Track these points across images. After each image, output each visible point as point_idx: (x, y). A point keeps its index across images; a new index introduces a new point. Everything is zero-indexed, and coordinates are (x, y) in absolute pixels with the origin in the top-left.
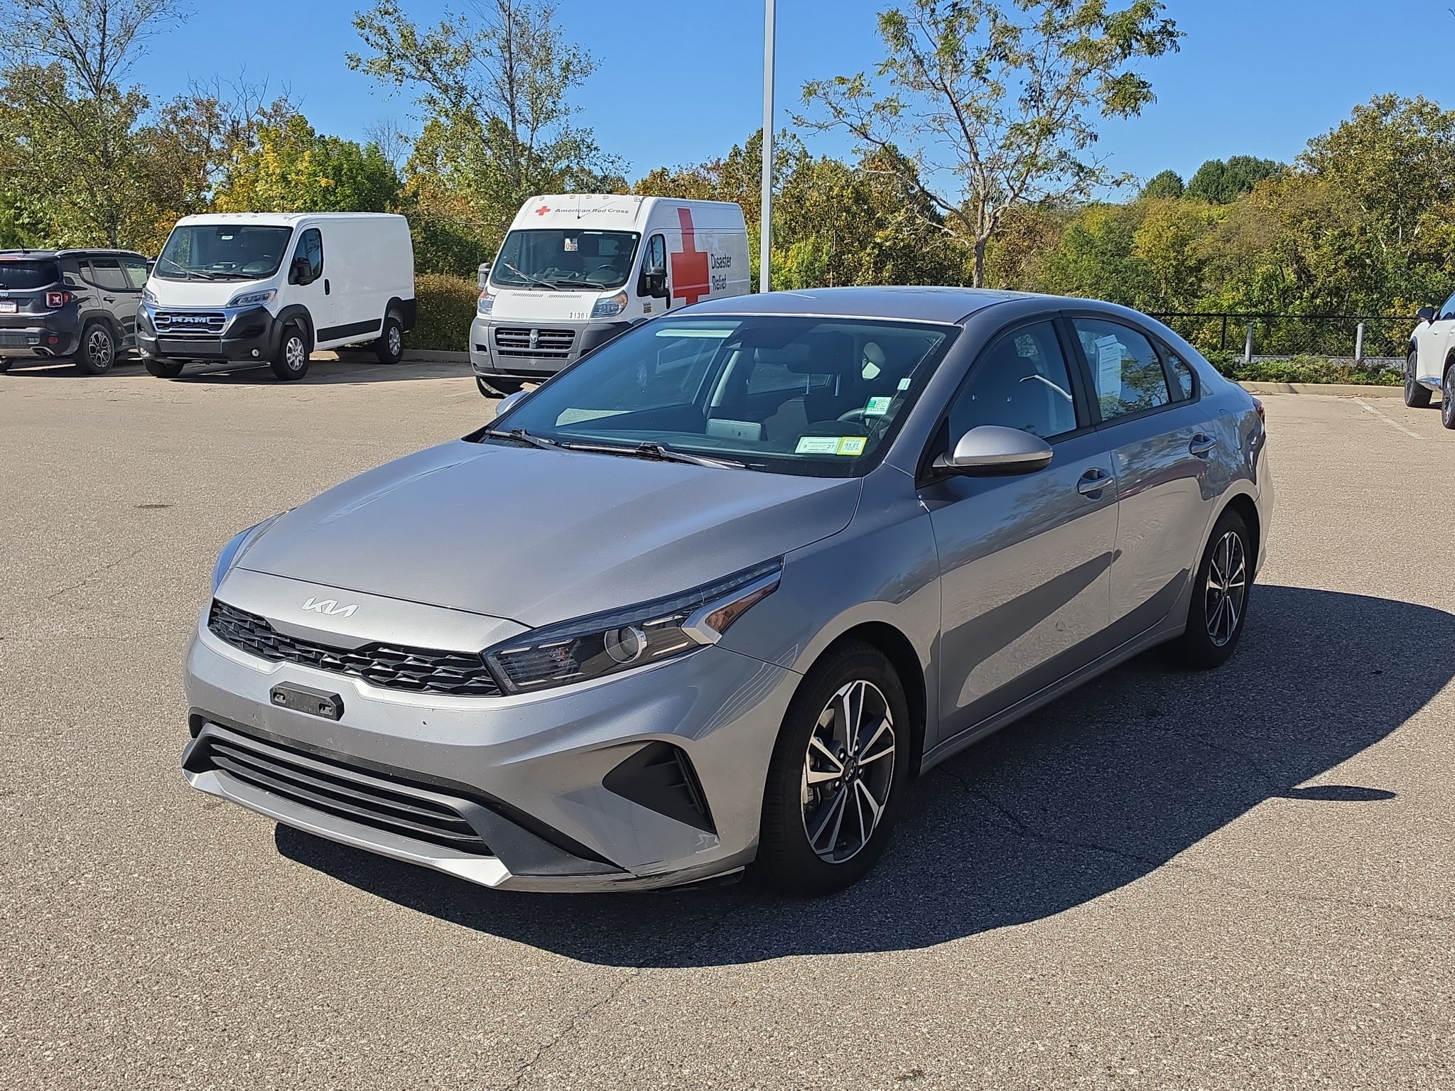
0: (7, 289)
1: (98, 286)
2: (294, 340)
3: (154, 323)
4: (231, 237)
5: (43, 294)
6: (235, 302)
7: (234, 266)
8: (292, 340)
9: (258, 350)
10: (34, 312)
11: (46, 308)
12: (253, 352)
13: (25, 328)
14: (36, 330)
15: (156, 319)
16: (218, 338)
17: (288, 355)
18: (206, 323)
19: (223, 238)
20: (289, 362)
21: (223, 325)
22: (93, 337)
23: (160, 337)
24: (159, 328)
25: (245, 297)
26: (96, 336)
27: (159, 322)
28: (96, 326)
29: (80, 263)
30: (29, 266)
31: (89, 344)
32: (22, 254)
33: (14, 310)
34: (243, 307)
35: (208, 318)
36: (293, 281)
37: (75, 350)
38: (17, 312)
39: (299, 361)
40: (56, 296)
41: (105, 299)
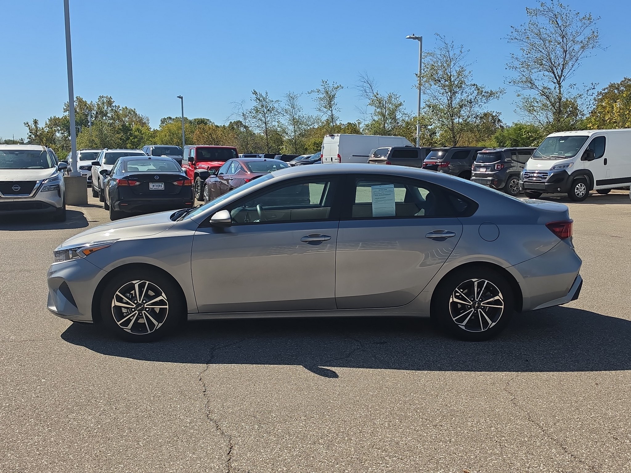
0: (484, 163)
1: (518, 162)
2: (580, 184)
3: (524, 176)
4: (564, 141)
5: (494, 165)
6: (554, 168)
7: (563, 153)
8: (579, 185)
9: (560, 188)
10: (491, 172)
11: (495, 170)
12: (558, 189)
13: (487, 177)
14: (490, 178)
15: (525, 175)
16: (544, 183)
17: (576, 191)
18: (541, 177)
19: (561, 142)
20: (576, 194)
21: (547, 178)
22: (512, 182)
23: (525, 182)
24: (525, 178)
25: (560, 166)
26: (514, 182)
27: (526, 176)
28: (514, 177)
29: (512, 153)
30: (492, 154)
31: (510, 184)
32: (493, 150)
33: (485, 171)
34: (557, 170)
35: (542, 174)
36: (583, 158)
37: (503, 186)
38: (486, 171)
39: (582, 193)
40: (499, 165)
41: (520, 167)
